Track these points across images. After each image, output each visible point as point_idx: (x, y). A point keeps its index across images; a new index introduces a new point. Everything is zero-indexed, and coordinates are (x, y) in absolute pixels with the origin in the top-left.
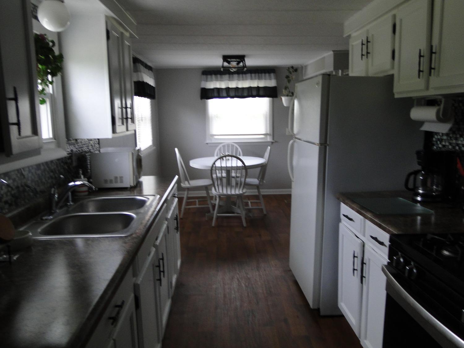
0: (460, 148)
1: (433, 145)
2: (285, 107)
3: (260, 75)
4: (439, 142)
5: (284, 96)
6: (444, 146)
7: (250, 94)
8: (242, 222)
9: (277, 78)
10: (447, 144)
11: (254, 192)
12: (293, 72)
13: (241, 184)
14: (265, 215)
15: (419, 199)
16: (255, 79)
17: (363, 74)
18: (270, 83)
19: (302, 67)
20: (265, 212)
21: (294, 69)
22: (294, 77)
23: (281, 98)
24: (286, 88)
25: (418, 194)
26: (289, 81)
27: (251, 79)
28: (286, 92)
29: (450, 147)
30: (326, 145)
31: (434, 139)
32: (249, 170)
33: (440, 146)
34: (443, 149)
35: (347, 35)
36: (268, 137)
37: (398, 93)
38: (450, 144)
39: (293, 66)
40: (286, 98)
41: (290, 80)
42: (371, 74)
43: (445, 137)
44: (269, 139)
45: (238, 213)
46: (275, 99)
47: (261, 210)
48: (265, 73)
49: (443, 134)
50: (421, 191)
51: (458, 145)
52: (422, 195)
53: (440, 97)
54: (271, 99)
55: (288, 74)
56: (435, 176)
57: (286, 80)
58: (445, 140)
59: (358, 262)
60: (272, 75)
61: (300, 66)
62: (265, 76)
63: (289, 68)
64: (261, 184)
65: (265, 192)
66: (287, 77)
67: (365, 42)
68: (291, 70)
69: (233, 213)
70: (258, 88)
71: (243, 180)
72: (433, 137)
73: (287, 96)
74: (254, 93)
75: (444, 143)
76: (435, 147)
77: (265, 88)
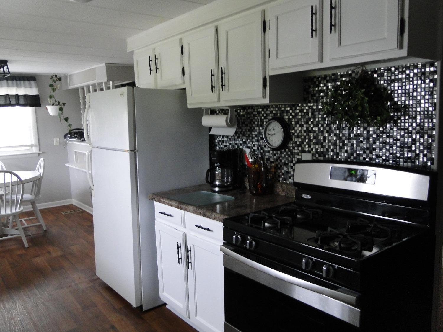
0: (238, 146)
1: (216, 146)
2: (52, 116)
3: (18, 82)
4: (220, 143)
5: (49, 105)
6: (225, 146)
7: (8, 102)
8: (23, 243)
9: (38, 87)
10: (228, 144)
11: (29, 208)
12: (57, 80)
13: (17, 201)
14: (46, 230)
15: (217, 189)
16: (13, 86)
17: (152, 86)
18: (32, 91)
19: (66, 77)
20: (45, 228)
21: (58, 78)
22: (58, 86)
23: (47, 108)
24: (51, 97)
25: (215, 186)
26: (54, 90)
27: (8, 86)
28: (52, 101)
29: (230, 146)
30: (135, 151)
31: (216, 141)
32: (25, 185)
33: (222, 146)
34: (225, 148)
35: (131, 50)
36: (34, 148)
37: (191, 104)
38: (230, 144)
39: (57, 75)
40: (52, 107)
41: (55, 88)
42: (159, 87)
43: (225, 139)
44: (35, 150)
45: (12, 235)
46: (37, 108)
47: (40, 226)
48: (24, 80)
49: (223, 136)
50: (217, 183)
51: (236, 144)
52: (219, 186)
53: (227, 108)
54: (34, 108)
55: (51, 82)
56: (225, 170)
57: (50, 88)
58: (225, 141)
59: (183, 251)
60: (33, 82)
61: (63, 75)
62: (24, 84)
63: (52, 77)
64: (37, 198)
65: (41, 206)
66: (51, 86)
67: (153, 59)
68: (55, 78)
69: (7, 235)
70: (17, 96)
71: (20, 196)
72: (215, 139)
73: (53, 105)
74: (13, 101)
75: (225, 144)
76: (218, 148)
77: (25, 96)
